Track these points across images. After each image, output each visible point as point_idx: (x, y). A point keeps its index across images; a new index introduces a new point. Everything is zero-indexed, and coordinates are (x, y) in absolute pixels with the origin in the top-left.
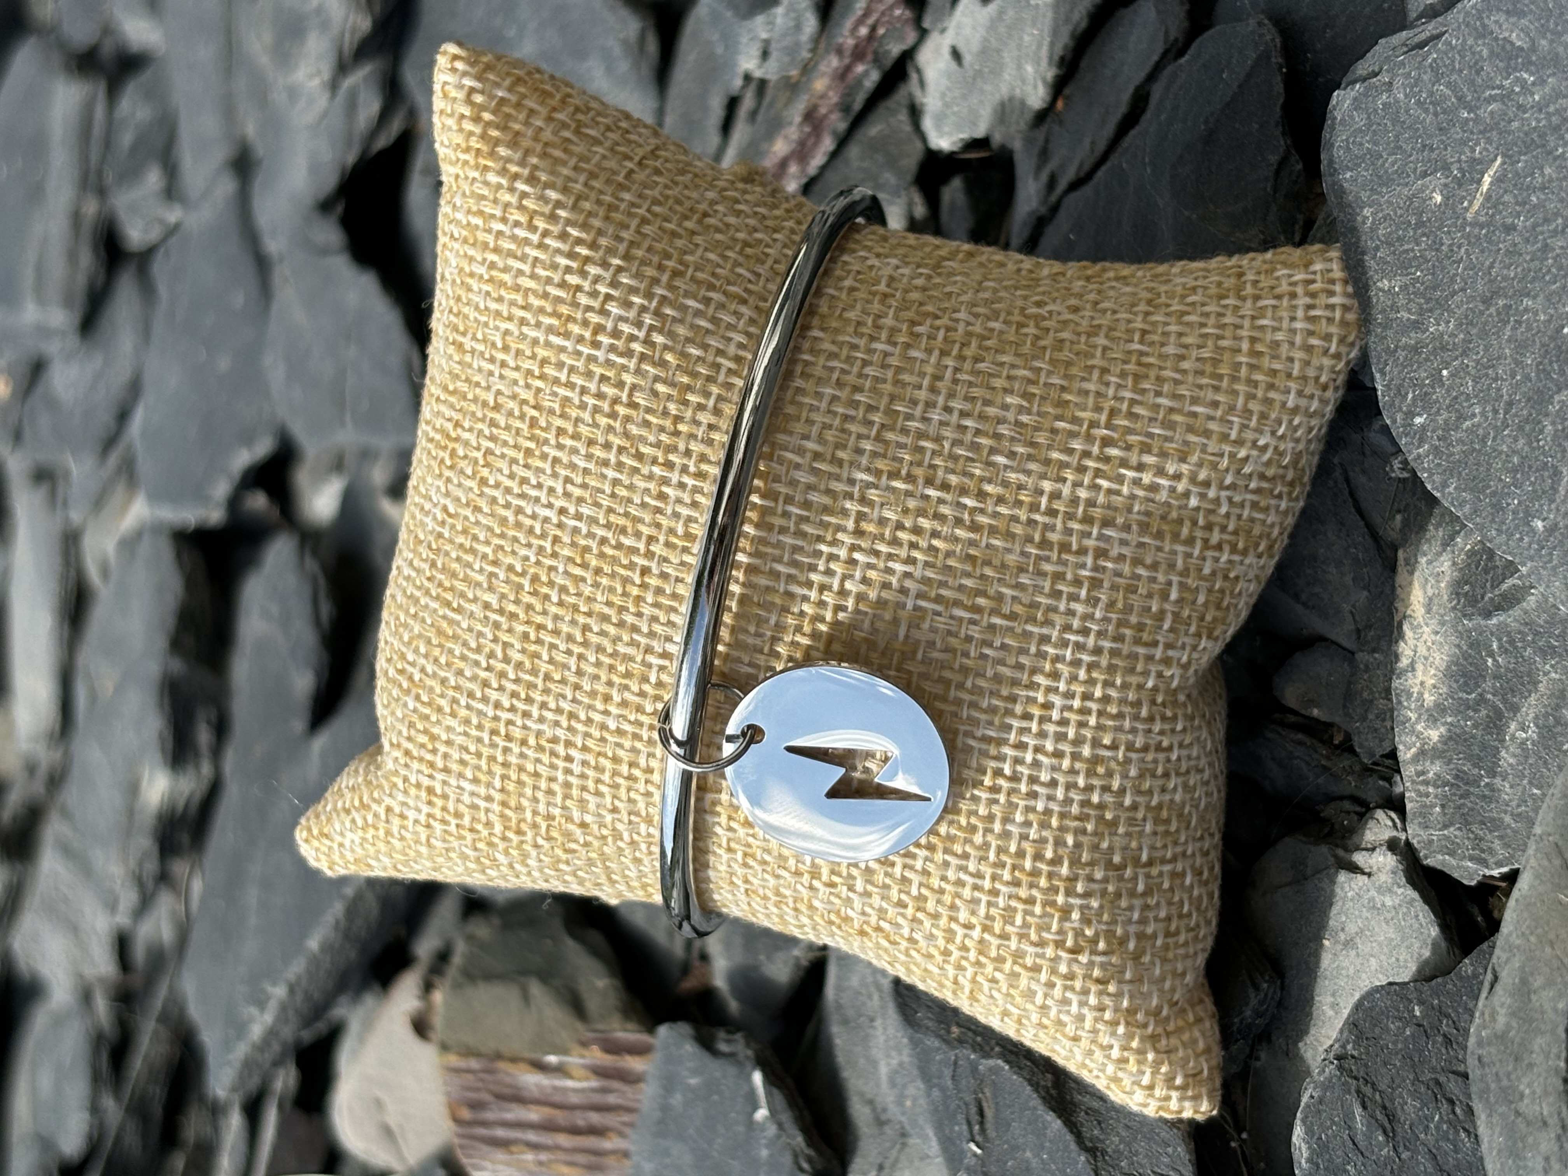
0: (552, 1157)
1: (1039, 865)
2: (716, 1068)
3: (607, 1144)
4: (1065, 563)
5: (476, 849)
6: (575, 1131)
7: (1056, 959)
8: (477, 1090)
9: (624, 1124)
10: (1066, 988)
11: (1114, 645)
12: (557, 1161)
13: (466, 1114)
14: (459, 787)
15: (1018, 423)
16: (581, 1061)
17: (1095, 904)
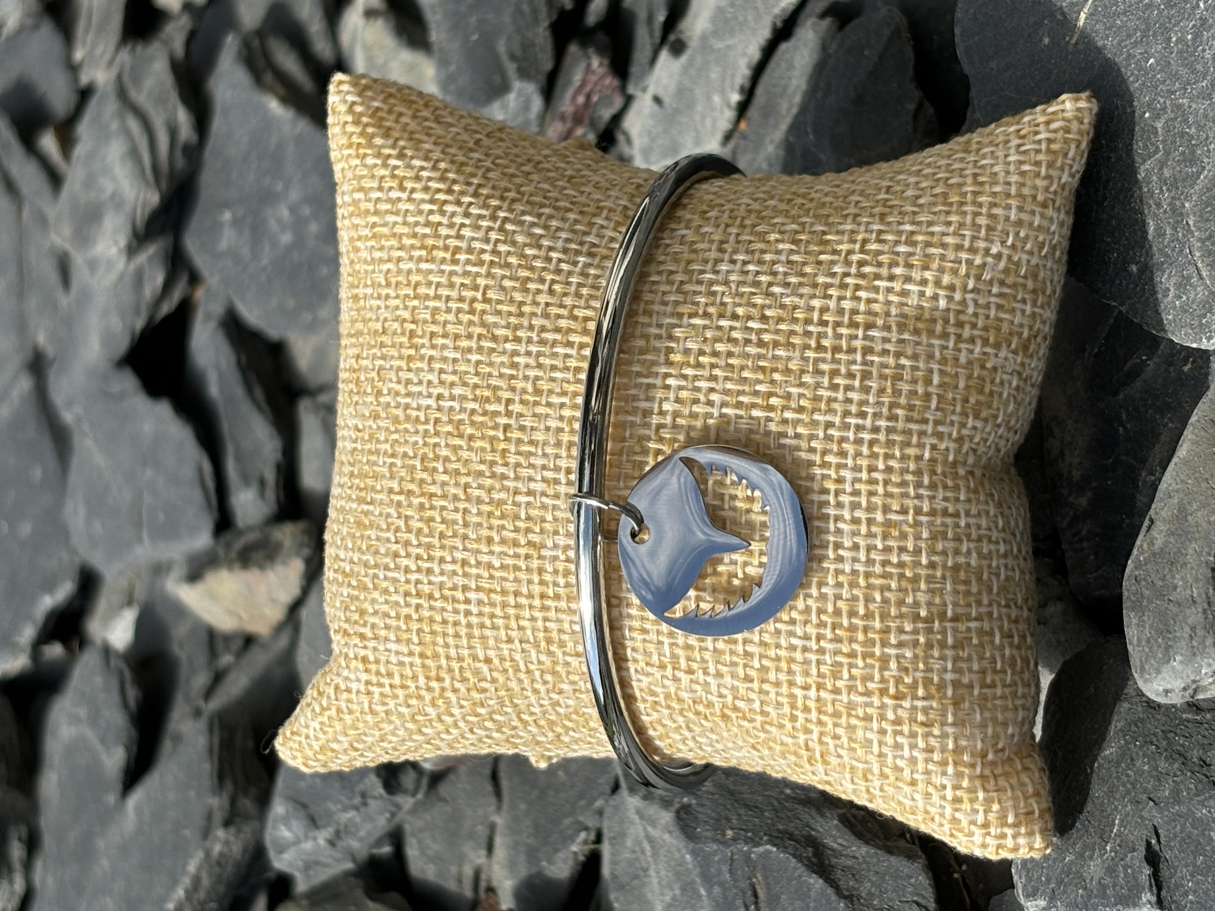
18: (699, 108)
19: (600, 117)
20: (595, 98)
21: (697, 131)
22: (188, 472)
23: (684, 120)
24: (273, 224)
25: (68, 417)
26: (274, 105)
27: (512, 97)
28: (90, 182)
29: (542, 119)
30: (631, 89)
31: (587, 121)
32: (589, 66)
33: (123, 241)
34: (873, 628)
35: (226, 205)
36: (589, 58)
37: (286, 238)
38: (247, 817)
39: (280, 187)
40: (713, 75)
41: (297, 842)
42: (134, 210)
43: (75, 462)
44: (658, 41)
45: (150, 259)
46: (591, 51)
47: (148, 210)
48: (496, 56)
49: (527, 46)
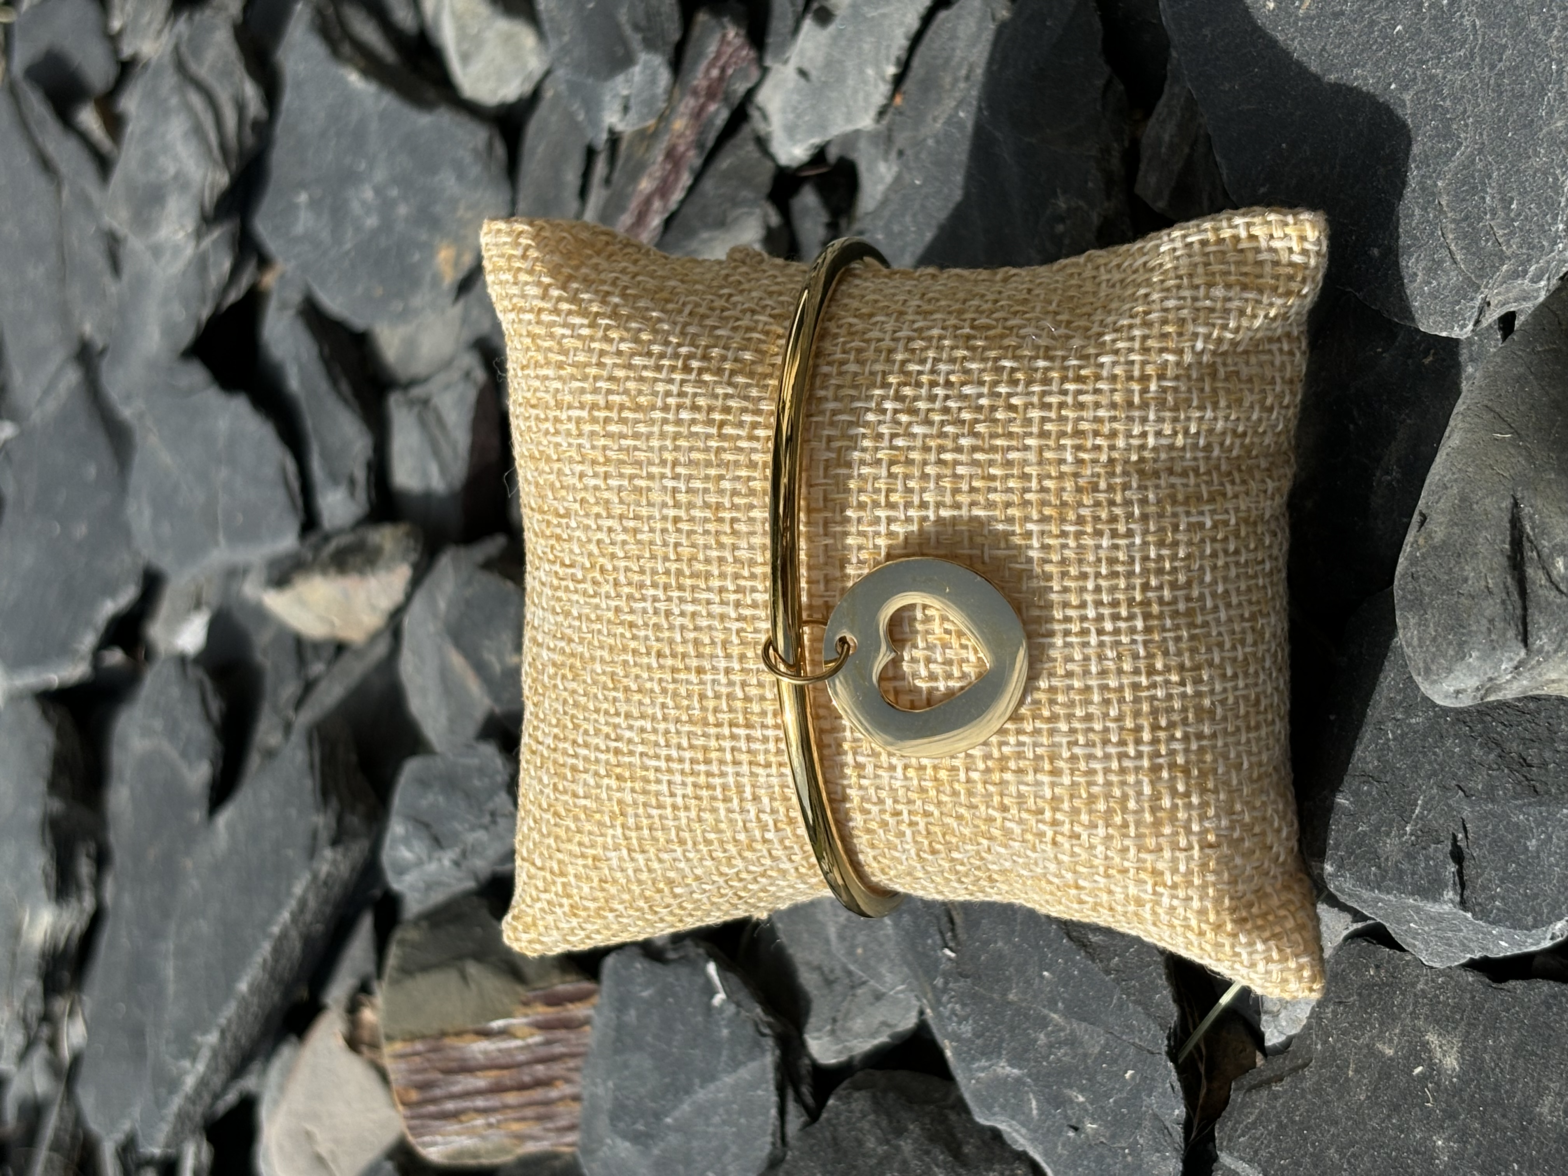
0: (500, 1117)
3: (554, 1094)
6: (522, 1087)
8: (424, 1070)
9: (570, 1070)
12: (506, 1120)
13: (414, 1096)
16: (524, 1020)
18: (850, 82)
19: (735, 91)
20: (730, 71)
21: (848, 106)
22: (270, 471)
23: (834, 95)
24: (356, 207)
25: (127, 412)
26: (354, 78)
27: (637, 69)
28: (148, 161)
29: (670, 93)
30: (768, 62)
31: (720, 96)
32: (724, 36)
33: (190, 225)
35: (303, 185)
36: (724, 28)
37: (372, 222)
38: (355, 836)
39: (363, 166)
40: (866, 47)
41: (420, 863)
42: (202, 191)
43: (137, 460)
44: (800, 9)
45: (215, 243)
46: (725, 20)
47: (217, 192)
48: (617, 26)
49: (652, 15)
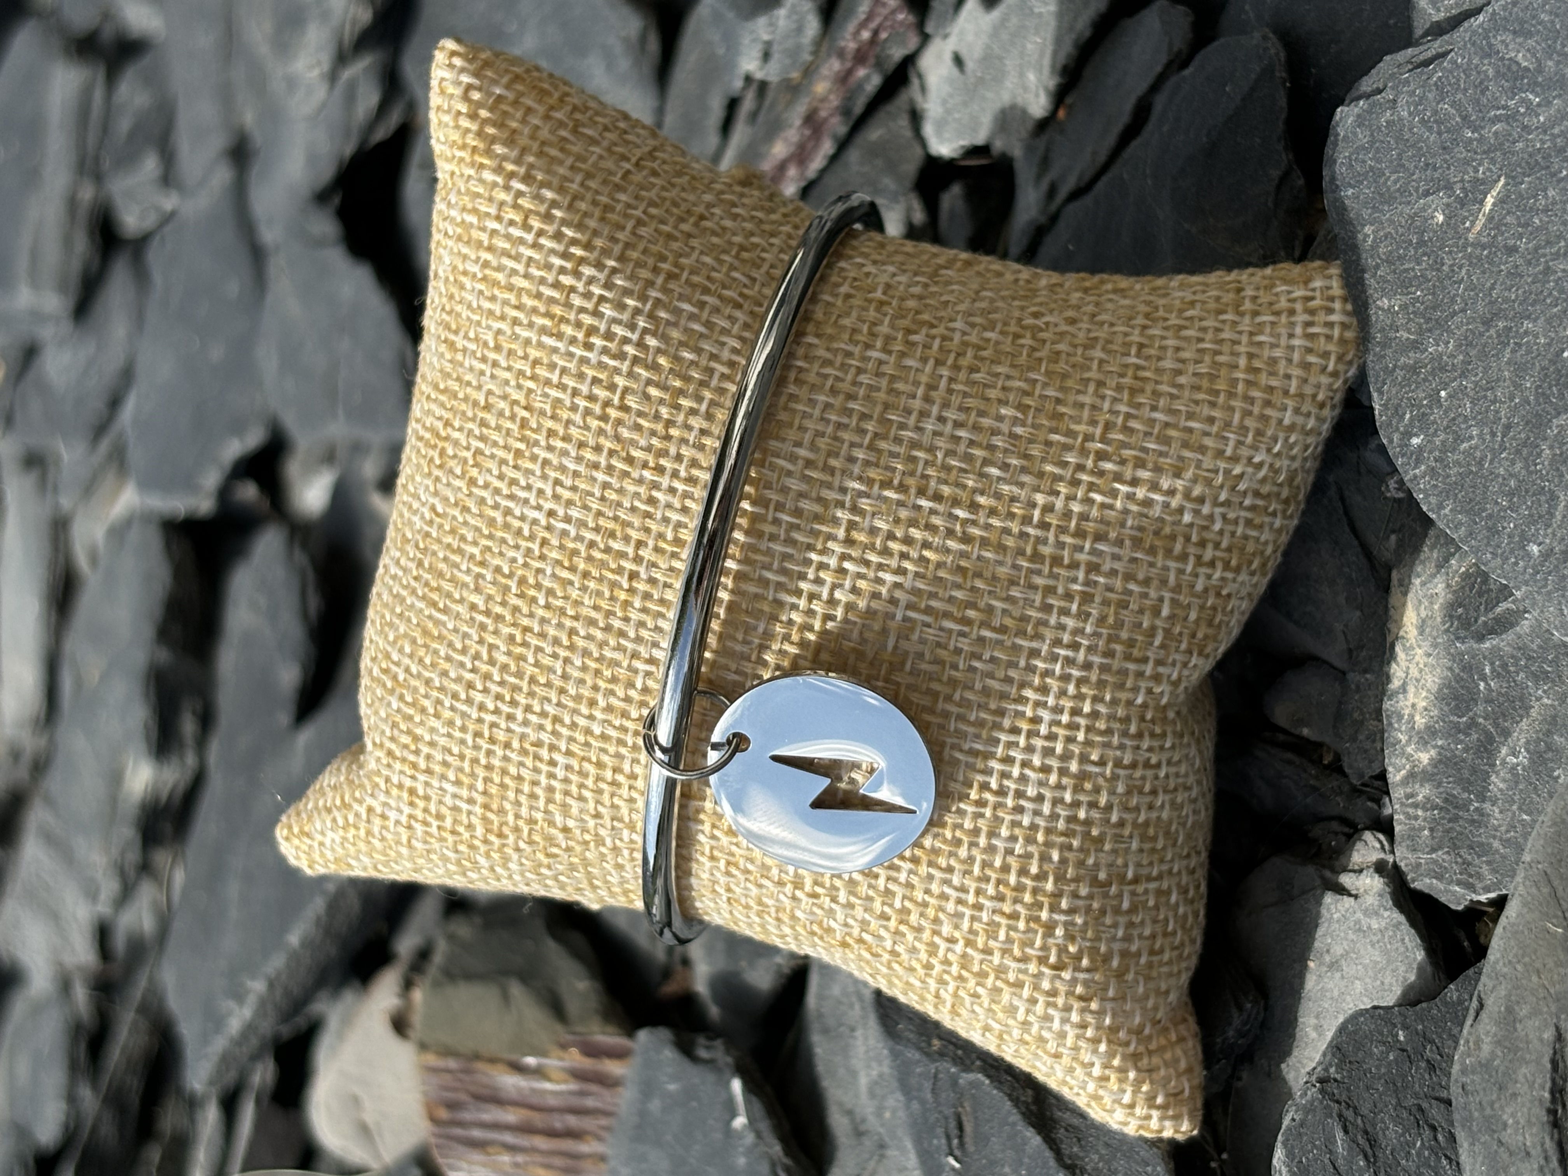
1: (1024, 880)
2: (695, 1075)
4: (1056, 577)
5: (457, 851)
6: (552, 1134)
7: (1039, 976)
10: (1048, 1004)
11: (1104, 661)
14: (441, 789)
15: (1013, 436)
17: (1079, 921)
34: (1044, 891)
